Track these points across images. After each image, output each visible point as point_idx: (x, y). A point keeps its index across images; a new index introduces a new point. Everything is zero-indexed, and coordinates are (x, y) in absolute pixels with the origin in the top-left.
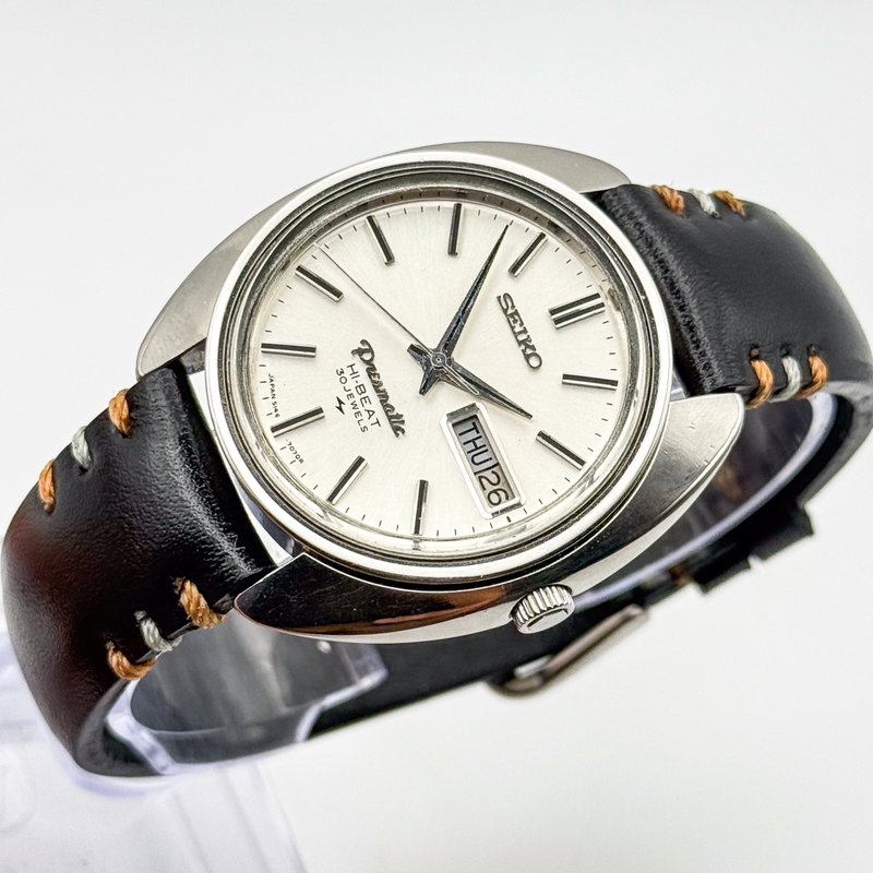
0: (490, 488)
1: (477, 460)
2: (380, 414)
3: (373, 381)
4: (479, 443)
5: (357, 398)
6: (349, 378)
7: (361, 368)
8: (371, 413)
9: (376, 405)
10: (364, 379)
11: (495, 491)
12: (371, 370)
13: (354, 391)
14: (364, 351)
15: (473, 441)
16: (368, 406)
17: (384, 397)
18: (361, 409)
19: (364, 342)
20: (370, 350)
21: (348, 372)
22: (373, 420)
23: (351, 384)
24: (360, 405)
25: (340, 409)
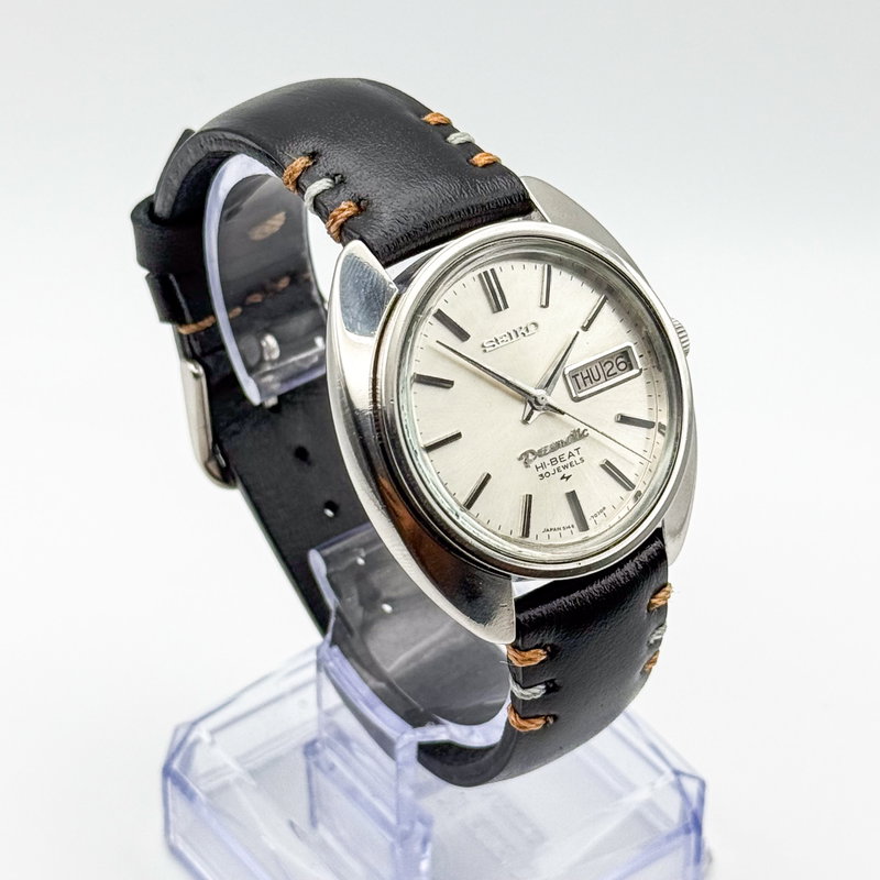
0: (615, 370)
1: (597, 378)
2: (571, 448)
3: (551, 452)
4: (585, 375)
5: (560, 464)
6: (546, 470)
7: (538, 461)
8: (571, 455)
9: (565, 451)
10: (546, 459)
11: (618, 366)
12: (540, 454)
13: (555, 467)
14: (525, 458)
15: (584, 379)
16: (566, 457)
17: (559, 445)
18: (568, 462)
19: (520, 459)
20: (525, 454)
21: (541, 471)
22: (575, 453)
23: (550, 469)
24: (565, 463)
25: (568, 478)
